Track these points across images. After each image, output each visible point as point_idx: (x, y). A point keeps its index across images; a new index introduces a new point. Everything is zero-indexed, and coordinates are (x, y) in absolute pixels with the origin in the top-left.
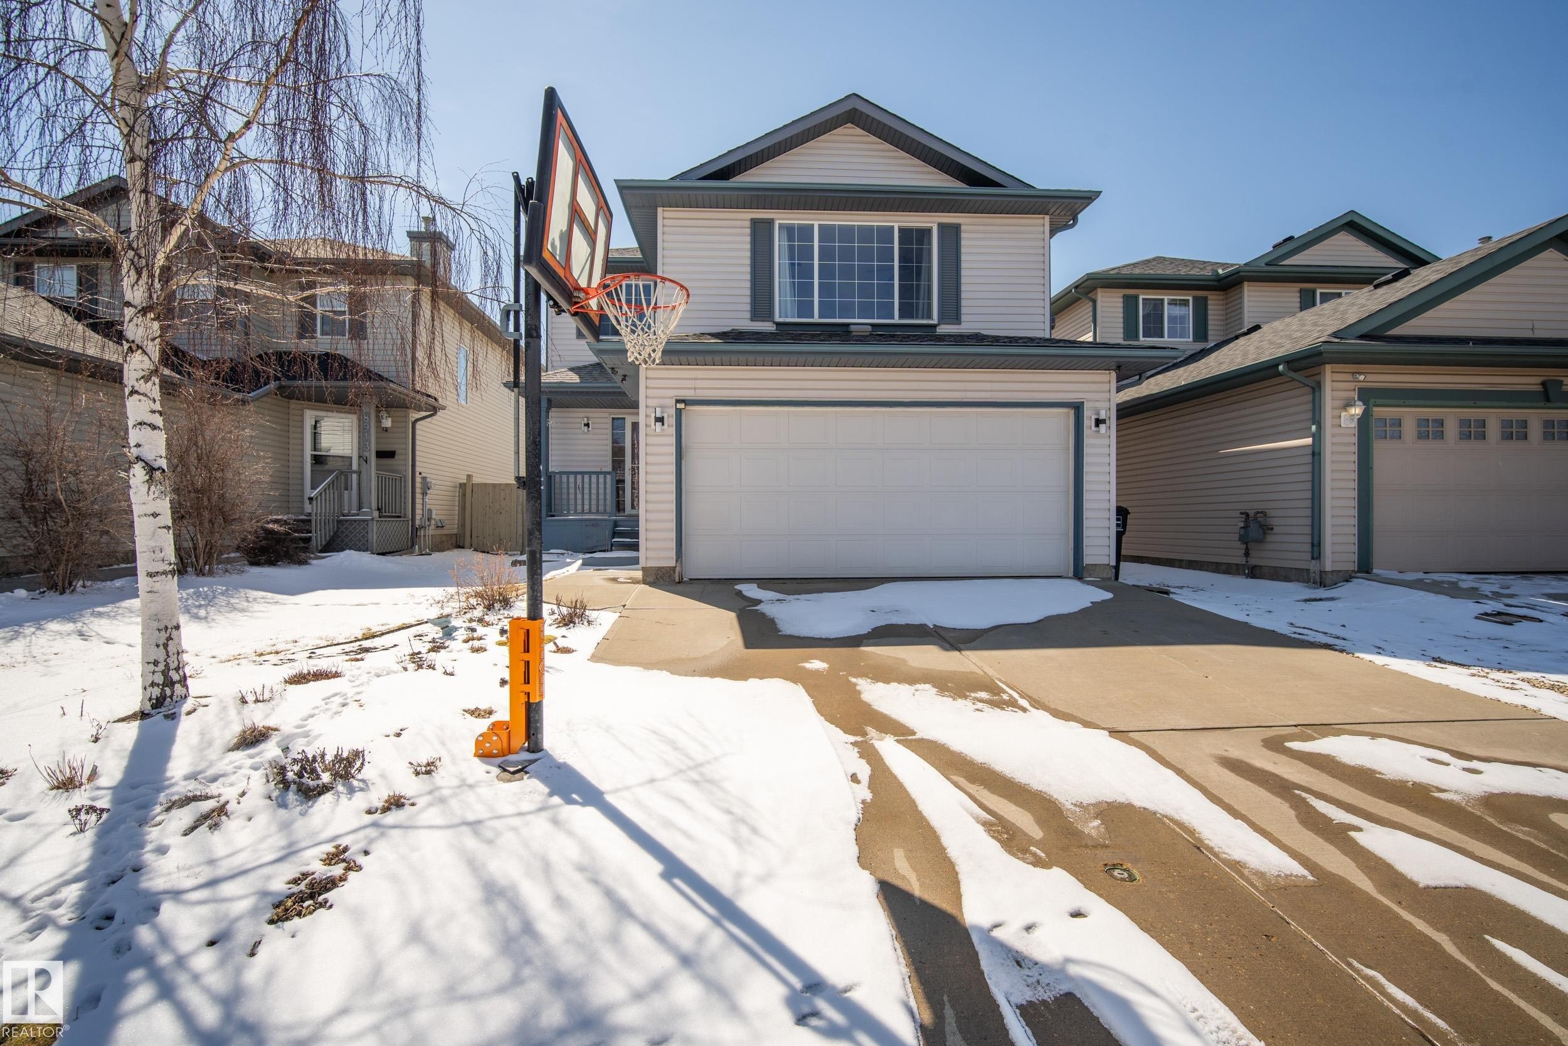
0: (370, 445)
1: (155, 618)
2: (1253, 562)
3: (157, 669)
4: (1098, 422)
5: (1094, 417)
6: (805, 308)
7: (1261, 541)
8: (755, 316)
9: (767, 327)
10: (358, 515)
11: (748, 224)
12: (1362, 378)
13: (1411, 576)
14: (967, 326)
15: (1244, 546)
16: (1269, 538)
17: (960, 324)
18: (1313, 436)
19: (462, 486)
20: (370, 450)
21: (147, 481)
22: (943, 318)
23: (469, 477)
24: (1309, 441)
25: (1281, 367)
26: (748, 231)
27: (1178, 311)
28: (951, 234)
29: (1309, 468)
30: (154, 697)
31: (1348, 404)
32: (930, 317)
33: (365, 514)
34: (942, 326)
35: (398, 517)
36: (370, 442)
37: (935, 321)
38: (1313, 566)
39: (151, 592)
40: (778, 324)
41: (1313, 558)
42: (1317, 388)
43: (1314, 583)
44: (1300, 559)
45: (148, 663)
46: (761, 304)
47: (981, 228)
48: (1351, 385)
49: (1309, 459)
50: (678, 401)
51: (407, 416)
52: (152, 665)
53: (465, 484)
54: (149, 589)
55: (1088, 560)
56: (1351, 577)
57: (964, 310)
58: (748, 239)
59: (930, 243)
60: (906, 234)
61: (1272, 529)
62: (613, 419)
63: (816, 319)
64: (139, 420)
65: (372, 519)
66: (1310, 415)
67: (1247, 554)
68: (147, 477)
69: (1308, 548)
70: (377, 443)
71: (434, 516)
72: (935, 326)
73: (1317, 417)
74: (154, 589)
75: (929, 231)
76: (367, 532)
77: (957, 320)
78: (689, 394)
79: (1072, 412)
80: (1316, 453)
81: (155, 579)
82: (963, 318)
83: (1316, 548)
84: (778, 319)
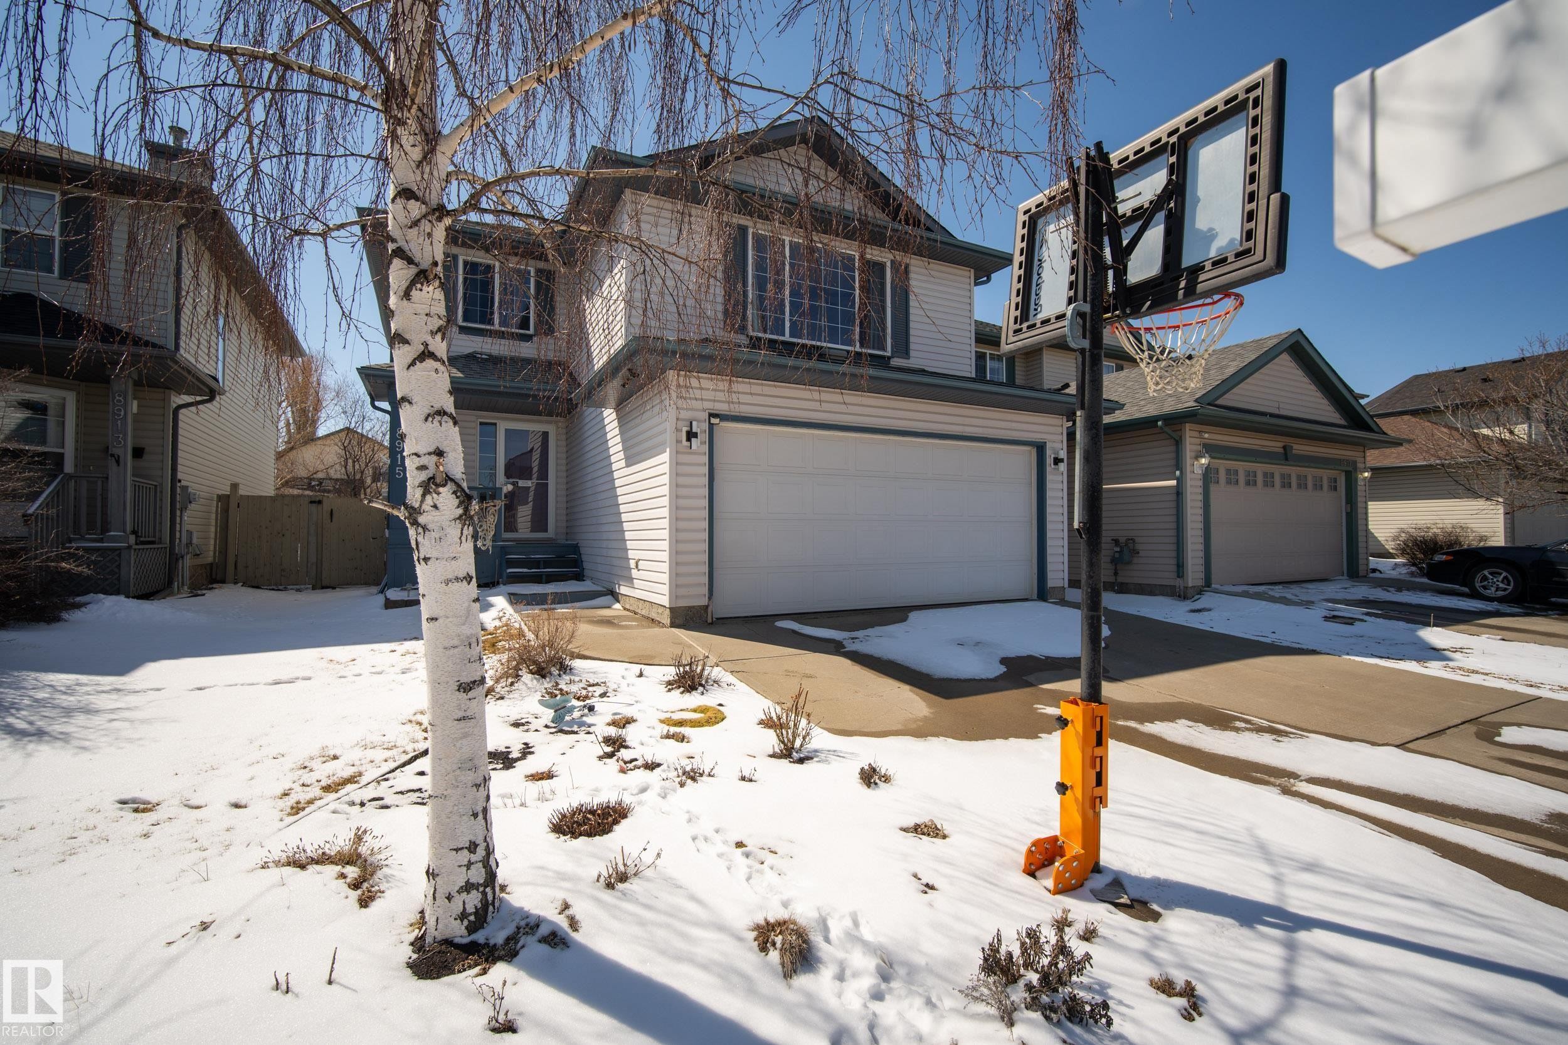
0: (125, 440)
1: (469, 765)
2: (1120, 580)
3: (474, 858)
4: (1057, 461)
5: (1053, 456)
7: (1129, 563)
8: (730, 326)
10: (101, 540)
12: (1206, 436)
13: (1240, 589)
14: (914, 362)
15: (1114, 567)
16: (1135, 560)
17: (909, 358)
18: (1178, 479)
19: (224, 500)
20: (125, 446)
21: (460, 518)
22: (896, 354)
23: (235, 486)
24: (1174, 483)
25: (1160, 423)
27: (996, 364)
29: (1174, 504)
30: (470, 909)
31: (1199, 456)
33: (114, 539)
34: (895, 359)
35: (152, 543)
36: (125, 435)
37: (889, 354)
38: (1179, 582)
39: (464, 718)
40: (751, 338)
41: (1178, 577)
42: (1178, 443)
43: (1179, 596)
44: (1167, 577)
45: (457, 850)
46: (736, 314)
47: (923, 271)
48: (1198, 441)
49: (1174, 497)
50: (711, 415)
51: (166, 401)
52: (466, 852)
53: (228, 496)
54: (460, 714)
55: (1051, 583)
56: (1201, 591)
57: (912, 346)
59: (884, 276)
61: (1138, 553)
62: (481, 424)
63: (788, 337)
64: (437, 406)
65: (129, 547)
66: (1173, 462)
67: (1116, 574)
68: (460, 511)
69: (1174, 568)
70: (134, 437)
71: (195, 541)
72: (889, 358)
73: (1178, 464)
74: (468, 714)
75: (883, 265)
76: (119, 566)
77: (907, 354)
78: (722, 408)
79: (1034, 451)
80: (1178, 493)
81: (471, 694)
82: (912, 353)
83: (1180, 568)
84: (751, 332)
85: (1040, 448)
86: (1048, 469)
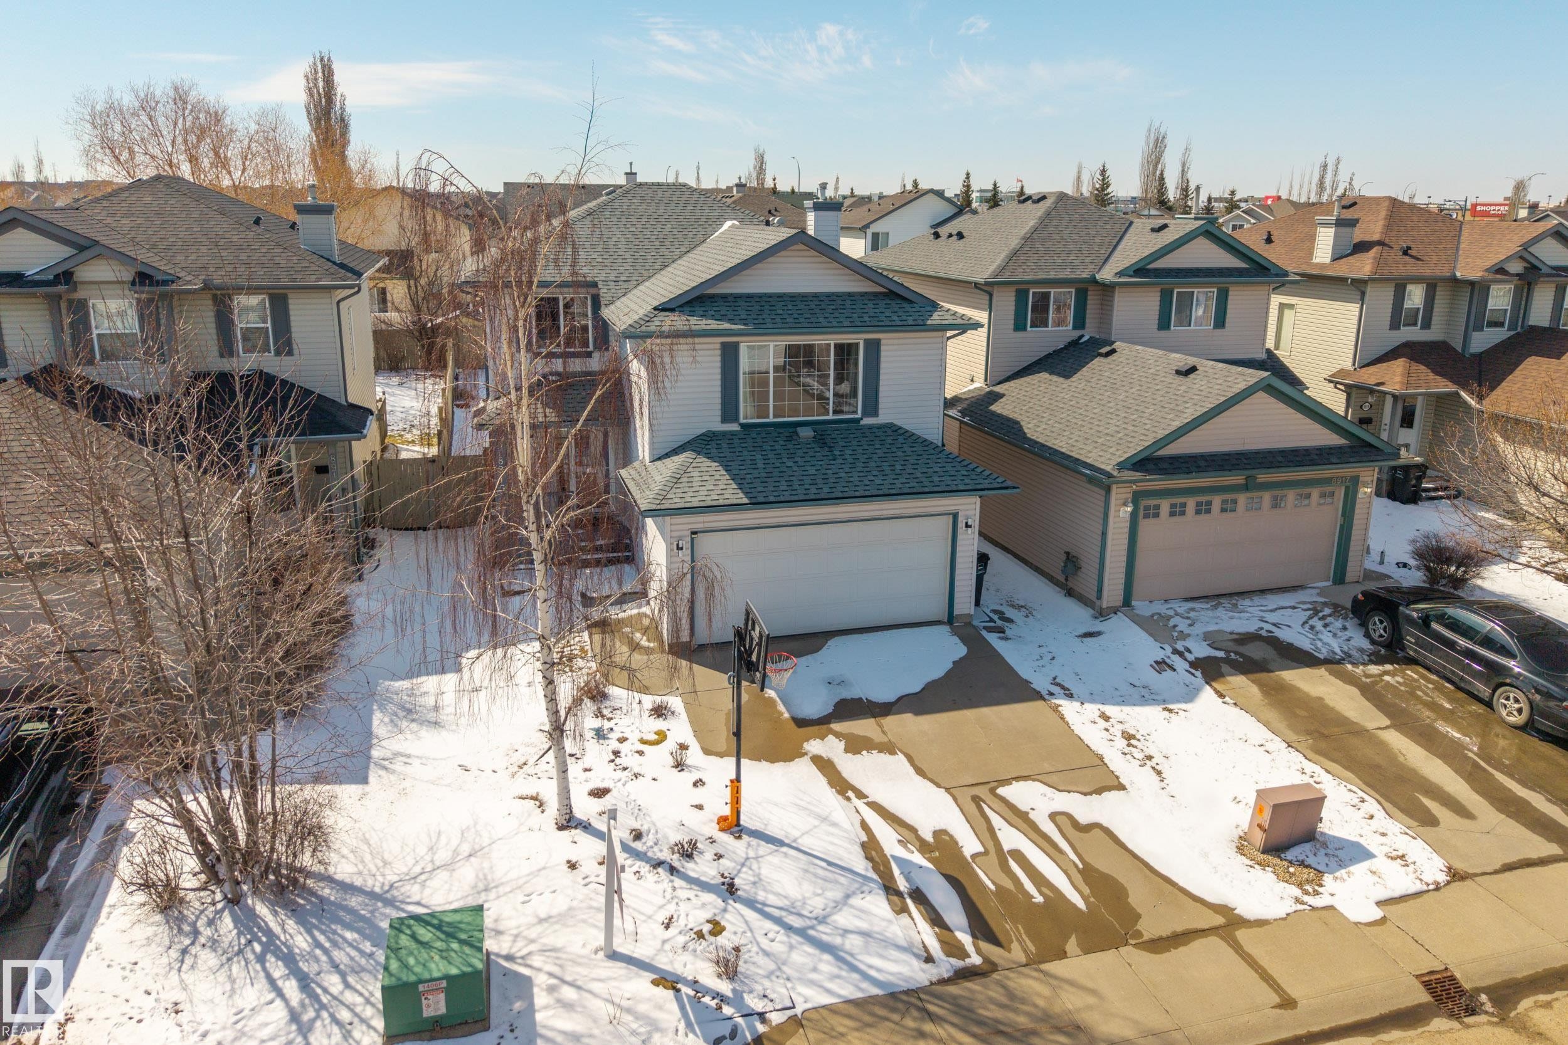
2: (1070, 585)
5: (965, 521)
6: (762, 412)
7: (1075, 574)
8: (724, 420)
9: (734, 427)
11: (718, 346)
14: (884, 418)
15: (1065, 576)
16: (1079, 573)
17: (878, 417)
19: (368, 464)
22: (866, 413)
26: (719, 352)
28: (874, 347)
29: (1100, 541)
30: (566, 813)
31: (1125, 504)
32: (855, 412)
34: (865, 419)
37: (859, 415)
38: (1097, 602)
40: (743, 426)
44: (1092, 595)
46: (729, 410)
47: (896, 341)
48: (1127, 490)
50: (692, 531)
53: (371, 462)
55: (956, 612)
56: (1117, 611)
57: (881, 406)
58: (719, 358)
59: (857, 354)
60: (840, 348)
61: (1080, 569)
63: (771, 419)
67: (1067, 580)
69: (1095, 591)
72: (858, 421)
75: (857, 344)
77: (875, 414)
79: (951, 517)
80: (1104, 533)
82: (880, 411)
84: (742, 421)
85: (955, 516)
86: (959, 531)
